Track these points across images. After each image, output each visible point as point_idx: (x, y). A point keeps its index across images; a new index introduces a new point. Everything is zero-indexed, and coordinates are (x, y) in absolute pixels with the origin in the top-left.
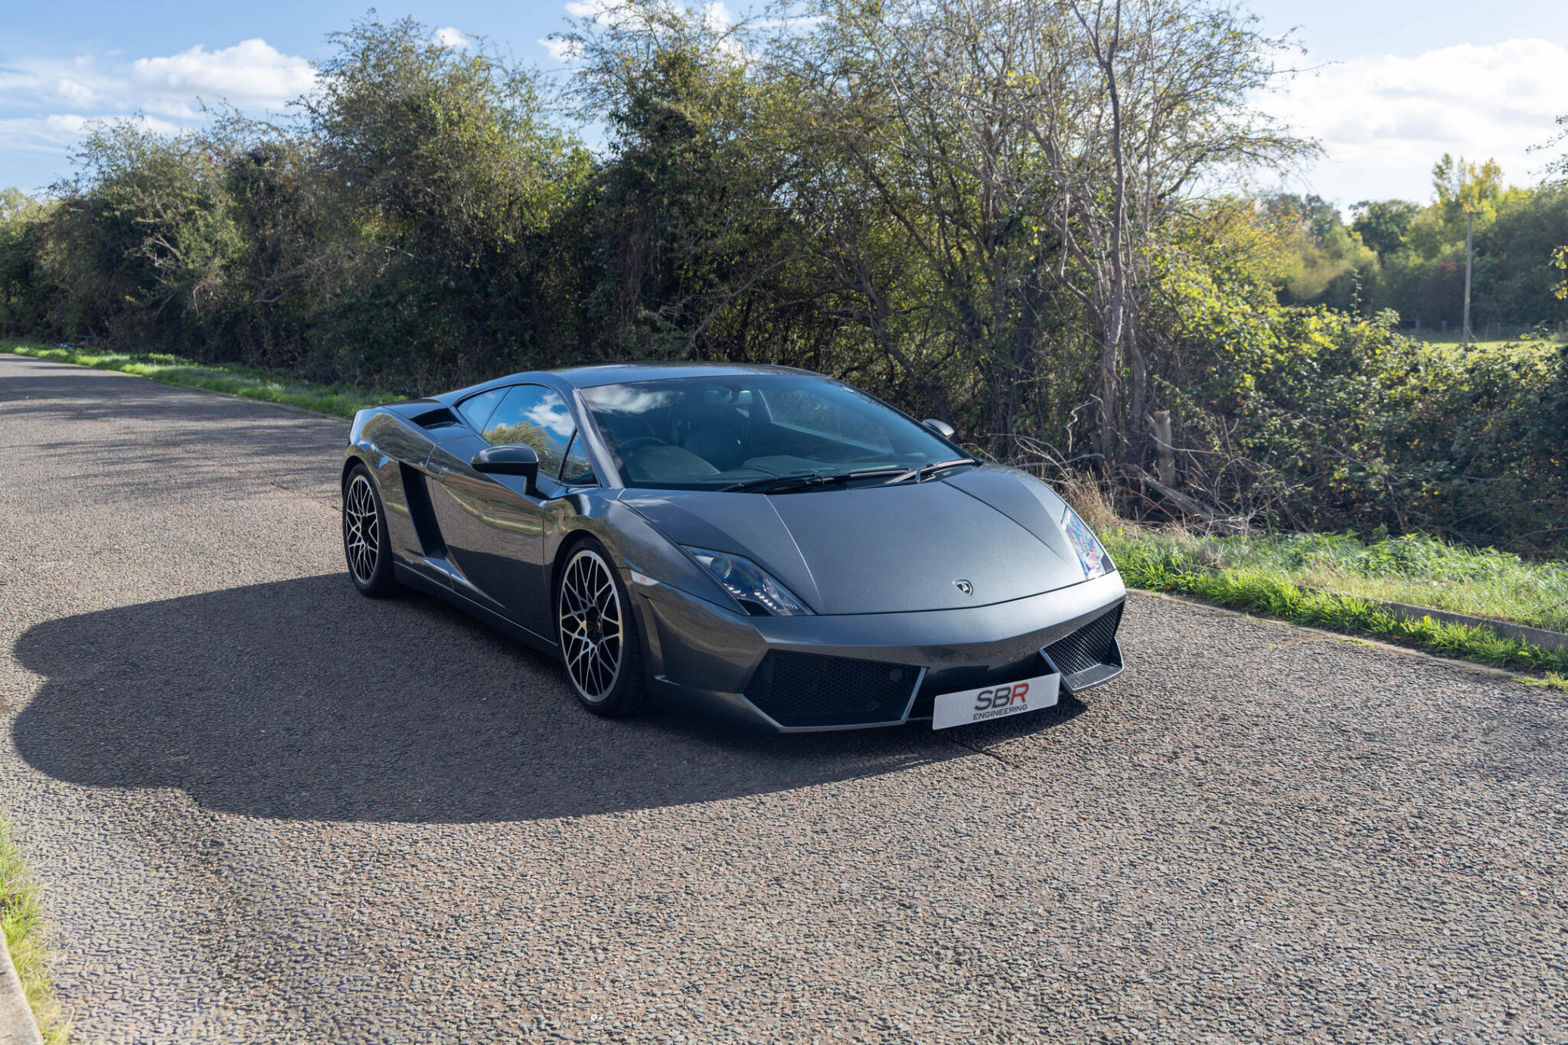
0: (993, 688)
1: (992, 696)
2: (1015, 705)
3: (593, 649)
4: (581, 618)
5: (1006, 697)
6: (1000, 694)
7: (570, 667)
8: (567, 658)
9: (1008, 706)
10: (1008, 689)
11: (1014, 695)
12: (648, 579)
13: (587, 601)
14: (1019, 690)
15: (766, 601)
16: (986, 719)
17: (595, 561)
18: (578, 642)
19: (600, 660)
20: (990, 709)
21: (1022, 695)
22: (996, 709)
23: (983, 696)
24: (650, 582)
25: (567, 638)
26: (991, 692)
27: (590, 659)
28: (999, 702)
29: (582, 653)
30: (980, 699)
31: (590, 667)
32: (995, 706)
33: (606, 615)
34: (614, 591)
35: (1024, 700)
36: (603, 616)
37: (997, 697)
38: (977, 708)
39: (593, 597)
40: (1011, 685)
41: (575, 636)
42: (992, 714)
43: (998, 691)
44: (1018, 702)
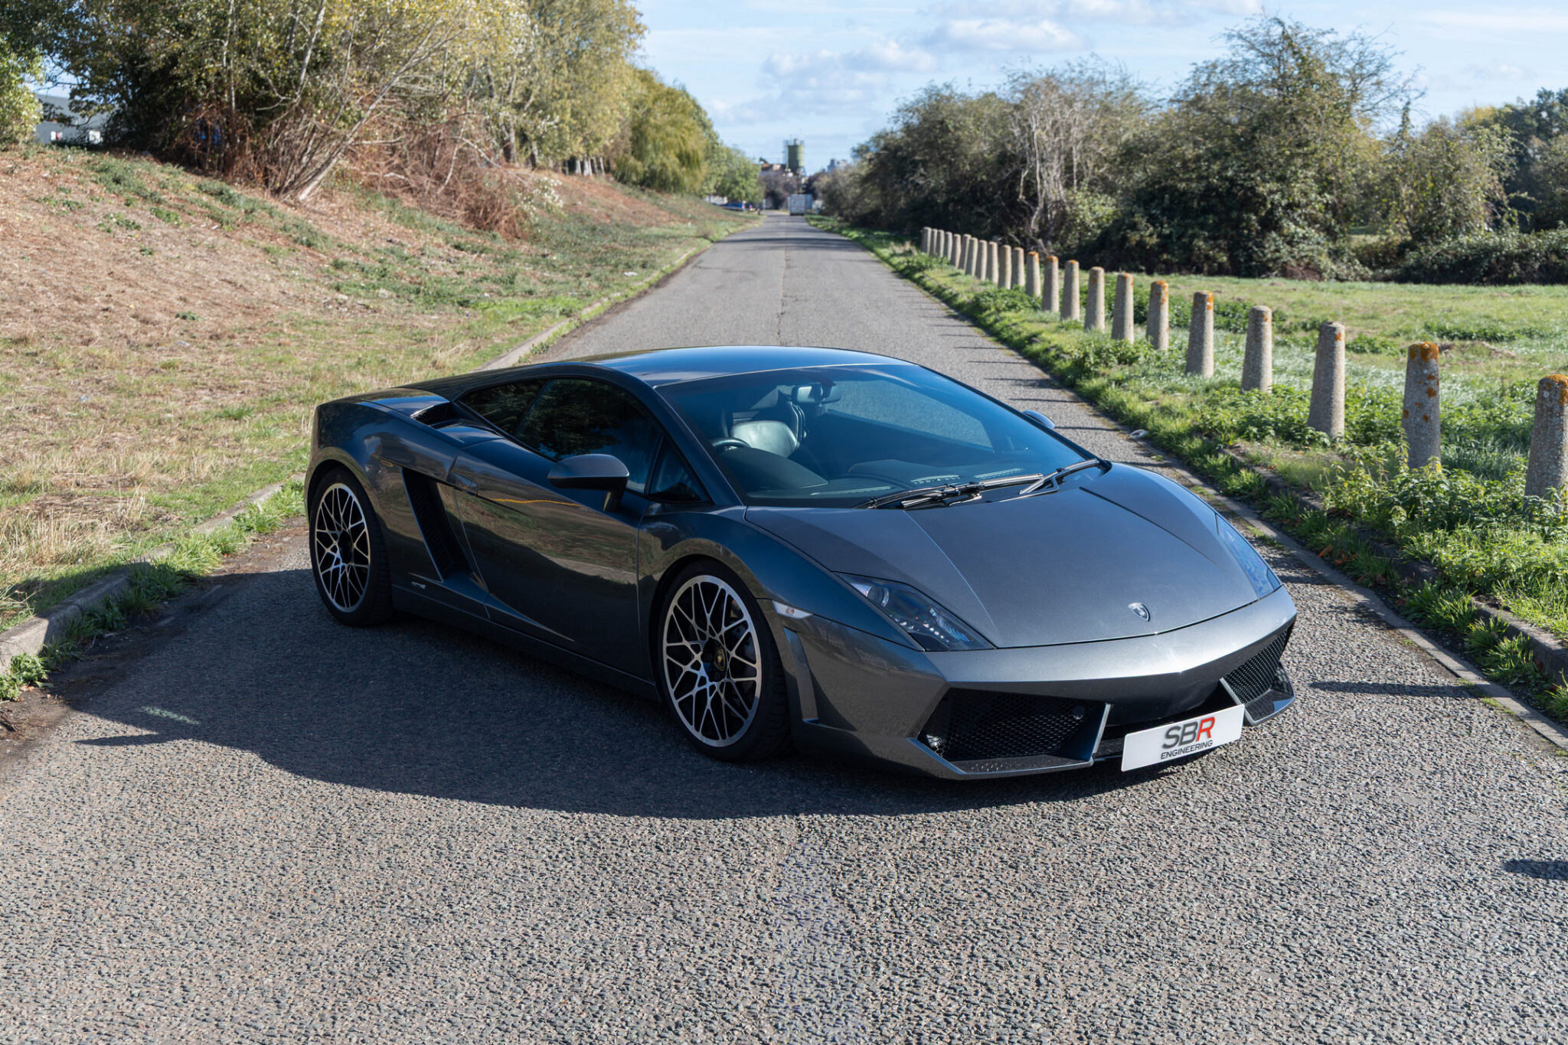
0: (1181, 724)
1: (1179, 733)
2: (1200, 742)
3: (712, 688)
4: (697, 648)
5: (1193, 732)
6: (1188, 729)
7: (676, 702)
8: (672, 691)
9: (1194, 743)
10: (1195, 724)
11: (1201, 731)
12: (796, 611)
13: (707, 633)
14: (1206, 725)
15: (937, 633)
16: (1172, 758)
17: (723, 591)
18: (690, 679)
19: (724, 702)
20: (1177, 747)
21: (1208, 730)
22: (1183, 747)
23: (1171, 733)
24: (799, 614)
25: (674, 671)
26: (1178, 728)
27: (709, 699)
28: (1186, 738)
29: (697, 689)
30: (1168, 736)
31: (709, 706)
32: (1182, 743)
33: (737, 653)
34: (751, 629)
35: (1209, 736)
36: (733, 654)
37: (1184, 734)
38: (1165, 746)
39: (719, 629)
40: (1198, 719)
41: (687, 668)
42: (1178, 751)
43: (1186, 726)
44: (1203, 738)
